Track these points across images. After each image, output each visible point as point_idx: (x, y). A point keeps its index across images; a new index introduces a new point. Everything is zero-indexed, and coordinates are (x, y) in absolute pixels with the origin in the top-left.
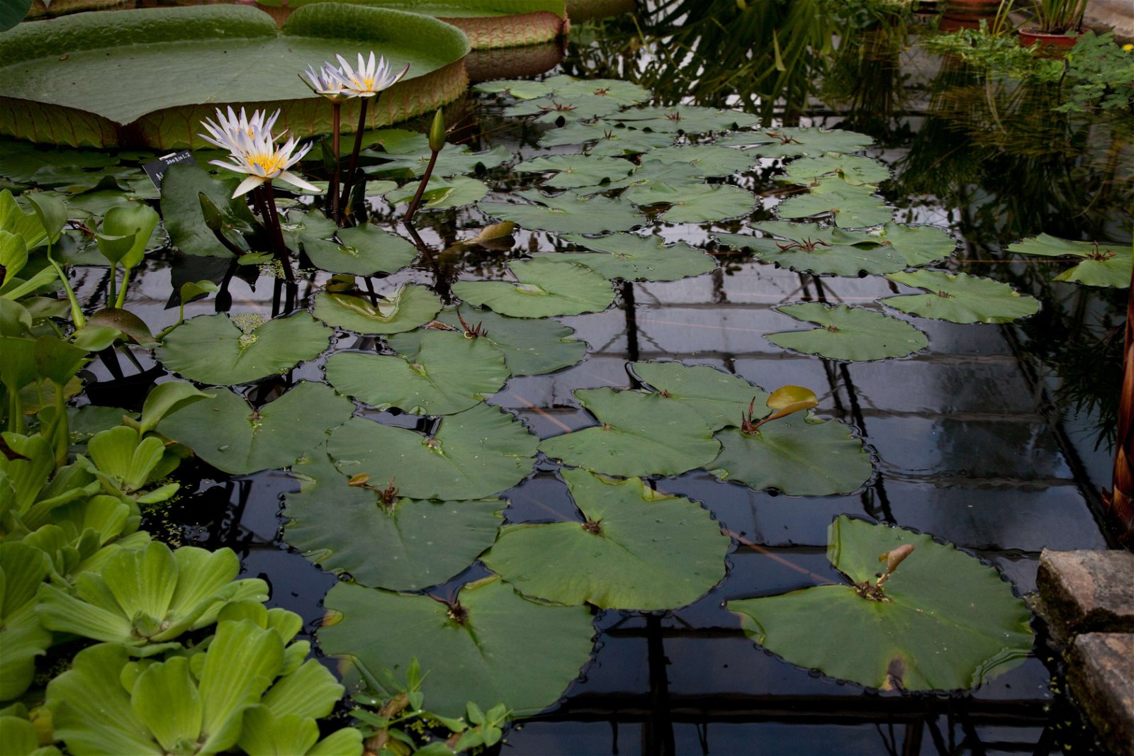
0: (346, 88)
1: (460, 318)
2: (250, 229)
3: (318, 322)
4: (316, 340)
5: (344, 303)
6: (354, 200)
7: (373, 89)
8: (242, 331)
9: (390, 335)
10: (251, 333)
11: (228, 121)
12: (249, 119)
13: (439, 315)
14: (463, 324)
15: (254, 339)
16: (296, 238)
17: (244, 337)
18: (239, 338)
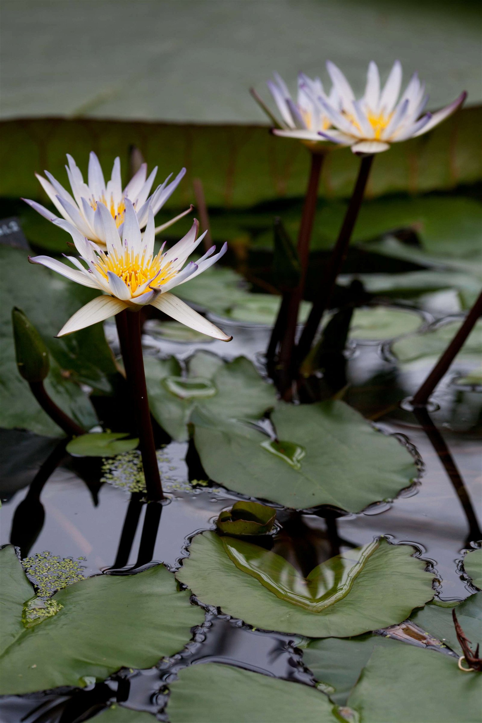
0: (333, 128)
1: (457, 627)
2: (105, 386)
3: (183, 594)
4: (169, 629)
5: (241, 558)
6: (324, 344)
7: (385, 136)
8: (36, 590)
9: (313, 640)
10: (51, 597)
11: (86, 181)
12: (126, 181)
13: (420, 614)
14: (462, 640)
15: (52, 610)
16: (188, 412)
17: (36, 603)
18: (26, 604)
